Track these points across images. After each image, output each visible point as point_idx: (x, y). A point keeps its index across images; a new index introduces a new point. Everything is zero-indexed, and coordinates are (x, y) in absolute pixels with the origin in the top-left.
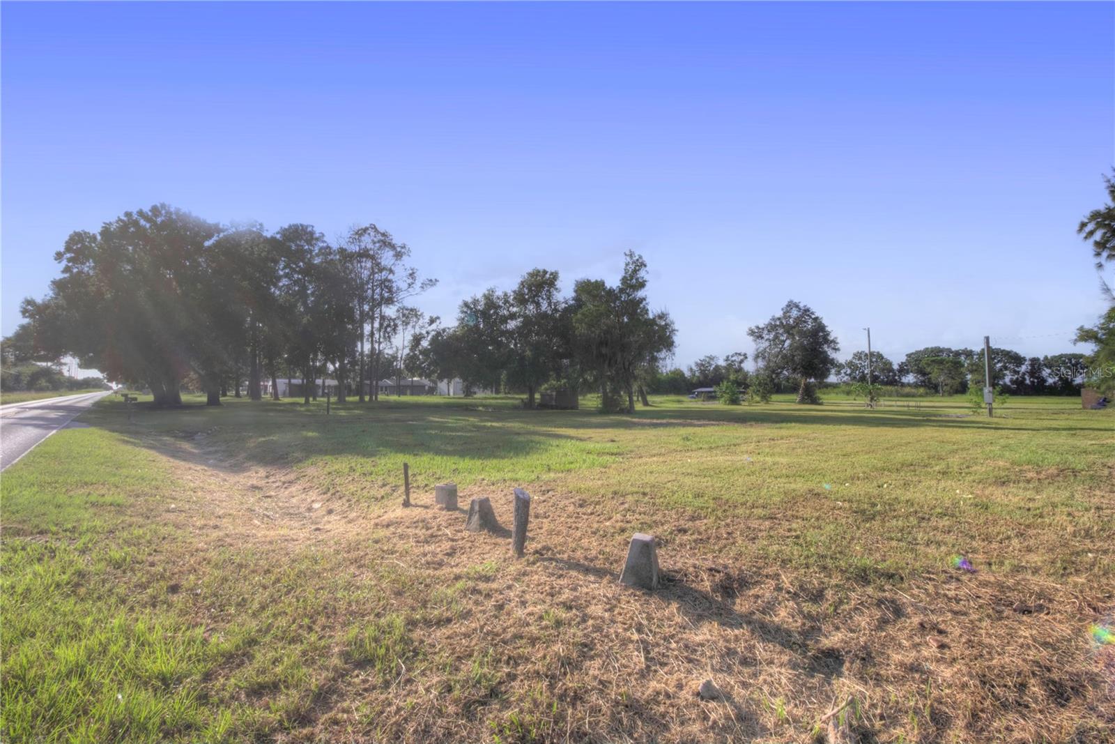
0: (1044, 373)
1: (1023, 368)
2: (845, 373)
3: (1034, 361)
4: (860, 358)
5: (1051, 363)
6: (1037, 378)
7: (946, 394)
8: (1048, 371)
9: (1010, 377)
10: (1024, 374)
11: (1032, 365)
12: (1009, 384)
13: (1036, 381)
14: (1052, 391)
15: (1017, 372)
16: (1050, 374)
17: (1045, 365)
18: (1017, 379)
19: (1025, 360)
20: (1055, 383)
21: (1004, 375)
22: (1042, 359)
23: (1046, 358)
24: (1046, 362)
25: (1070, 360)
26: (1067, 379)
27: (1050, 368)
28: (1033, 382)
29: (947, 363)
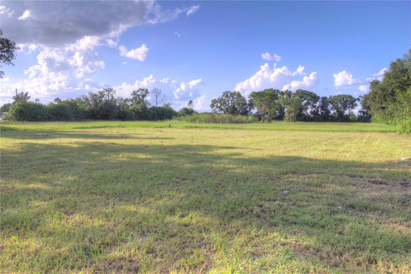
0: (329, 107)
1: (318, 104)
2: (216, 106)
3: (324, 99)
4: (227, 96)
5: (333, 100)
6: (325, 110)
7: (266, 121)
8: (331, 106)
9: (310, 109)
10: (318, 108)
11: (323, 102)
12: (310, 114)
13: (324, 112)
14: (333, 119)
15: (314, 107)
16: (332, 108)
17: (330, 102)
18: (314, 111)
19: (319, 98)
20: (334, 113)
21: (307, 108)
22: (328, 98)
23: (331, 97)
24: (330, 100)
25: (343, 99)
26: (341, 111)
27: (332, 104)
28: (322, 113)
29: (267, 95)
